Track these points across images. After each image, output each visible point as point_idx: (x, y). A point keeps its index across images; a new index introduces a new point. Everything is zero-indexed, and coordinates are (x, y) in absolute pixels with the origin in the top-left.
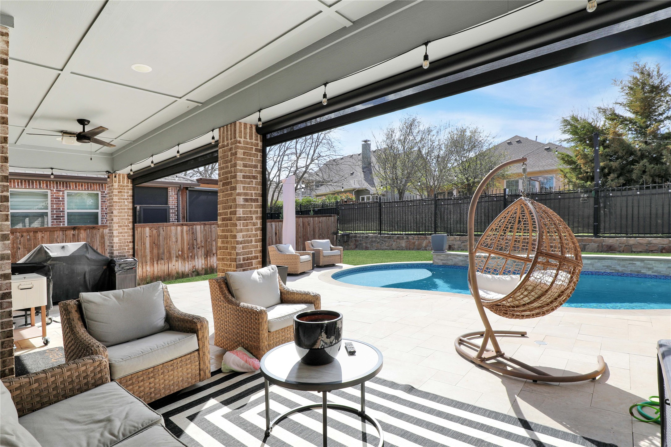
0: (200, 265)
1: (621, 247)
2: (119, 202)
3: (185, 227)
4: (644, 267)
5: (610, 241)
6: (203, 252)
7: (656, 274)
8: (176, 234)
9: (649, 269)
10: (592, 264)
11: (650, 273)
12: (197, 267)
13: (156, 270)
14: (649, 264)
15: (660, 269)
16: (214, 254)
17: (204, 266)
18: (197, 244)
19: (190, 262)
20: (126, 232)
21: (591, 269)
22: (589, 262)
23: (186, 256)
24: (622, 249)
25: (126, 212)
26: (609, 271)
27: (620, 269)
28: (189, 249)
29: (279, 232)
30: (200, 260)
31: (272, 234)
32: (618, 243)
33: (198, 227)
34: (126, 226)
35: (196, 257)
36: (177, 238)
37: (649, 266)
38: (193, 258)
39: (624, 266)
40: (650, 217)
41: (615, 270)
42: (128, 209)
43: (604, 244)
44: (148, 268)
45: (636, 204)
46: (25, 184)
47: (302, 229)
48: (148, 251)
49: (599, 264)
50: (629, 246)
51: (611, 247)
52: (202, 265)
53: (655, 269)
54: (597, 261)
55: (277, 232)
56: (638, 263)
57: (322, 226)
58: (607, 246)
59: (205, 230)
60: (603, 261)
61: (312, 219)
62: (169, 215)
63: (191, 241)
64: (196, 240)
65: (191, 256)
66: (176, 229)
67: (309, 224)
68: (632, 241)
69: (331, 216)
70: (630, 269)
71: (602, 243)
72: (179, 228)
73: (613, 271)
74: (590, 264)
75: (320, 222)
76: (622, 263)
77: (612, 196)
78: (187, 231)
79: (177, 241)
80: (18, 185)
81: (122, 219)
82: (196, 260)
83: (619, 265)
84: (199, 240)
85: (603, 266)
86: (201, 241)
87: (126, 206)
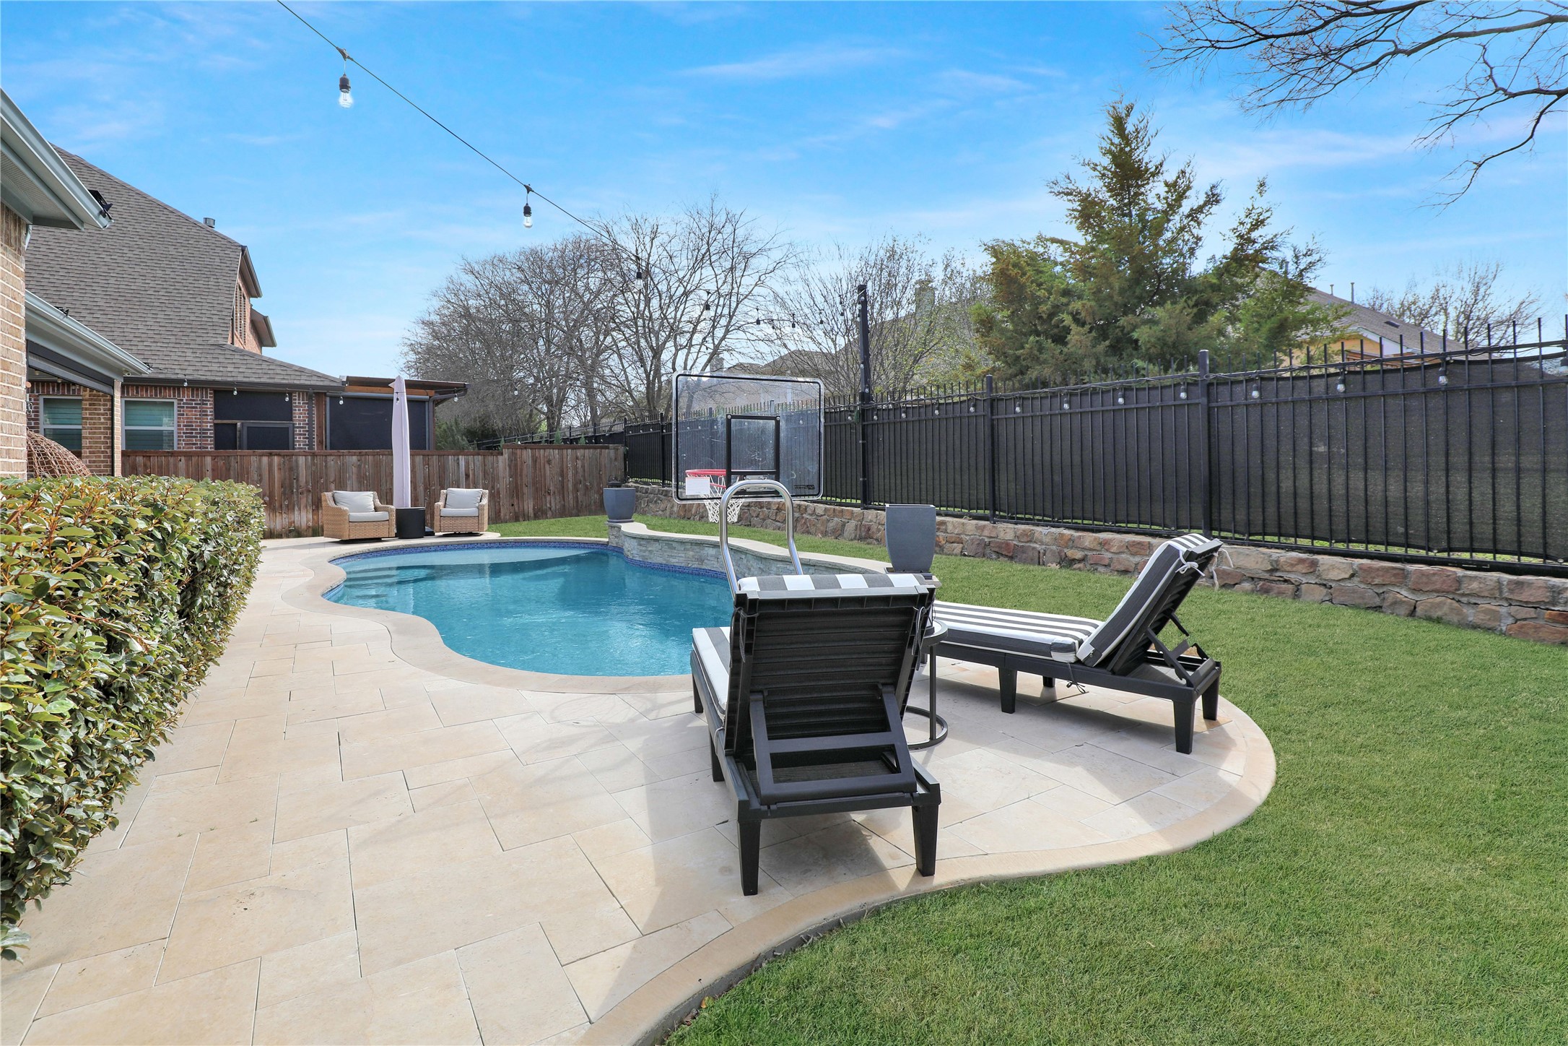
0: (304, 520)
1: (880, 530)
2: (92, 419)
3: (276, 459)
5: (870, 517)
6: (310, 501)
8: (259, 468)
12: (297, 524)
17: (311, 524)
18: (299, 487)
19: (284, 516)
20: (103, 462)
23: (277, 504)
24: (880, 535)
25: (102, 433)
28: (284, 493)
29: (474, 474)
30: (303, 513)
31: (459, 476)
32: (877, 521)
34: (103, 452)
35: (296, 508)
36: (260, 475)
38: (290, 508)
42: (105, 428)
43: (863, 522)
46: (63, 389)
47: (531, 470)
51: (869, 529)
52: (308, 521)
55: (471, 473)
57: (583, 466)
58: (866, 526)
59: (313, 464)
61: (557, 451)
62: (294, 438)
63: (287, 481)
64: (297, 479)
65: (287, 506)
67: (549, 462)
69: (608, 448)
75: (577, 458)
78: (279, 465)
80: (53, 390)
81: (96, 443)
82: (296, 513)
84: (303, 480)
87: (102, 423)
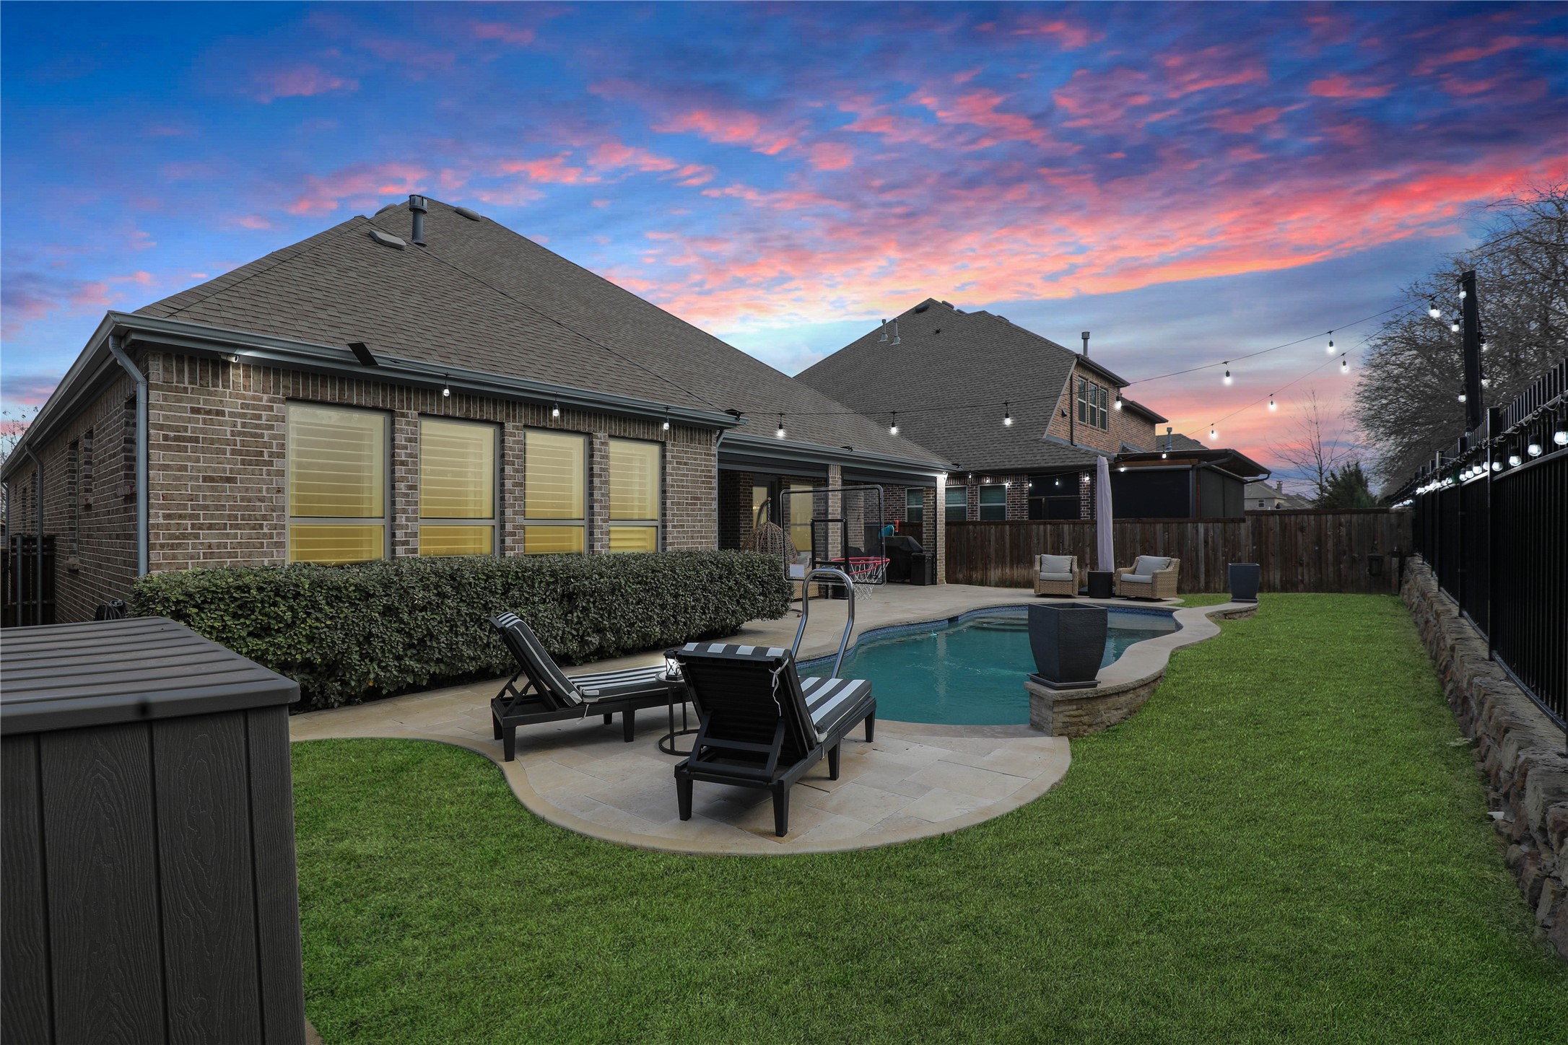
3: (1049, 526)
8: (1038, 534)
13: (1015, 574)
16: (1086, 565)
29: (1213, 541)
31: (1197, 544)
33: (1066, 527)
36: (1038, 540)
44: (1008, 571)
48: (1008, 551)
55: (1210, 540)
59: (1074, 530)
62: (1080, 508)
63: (1056, 545)
64: (1063, 542)
66: (1038, 528)
72: (1042, 527)
78: (1051, 532)
79: (1039, 543)
84: (1067, 543)
86: (1069, 546)
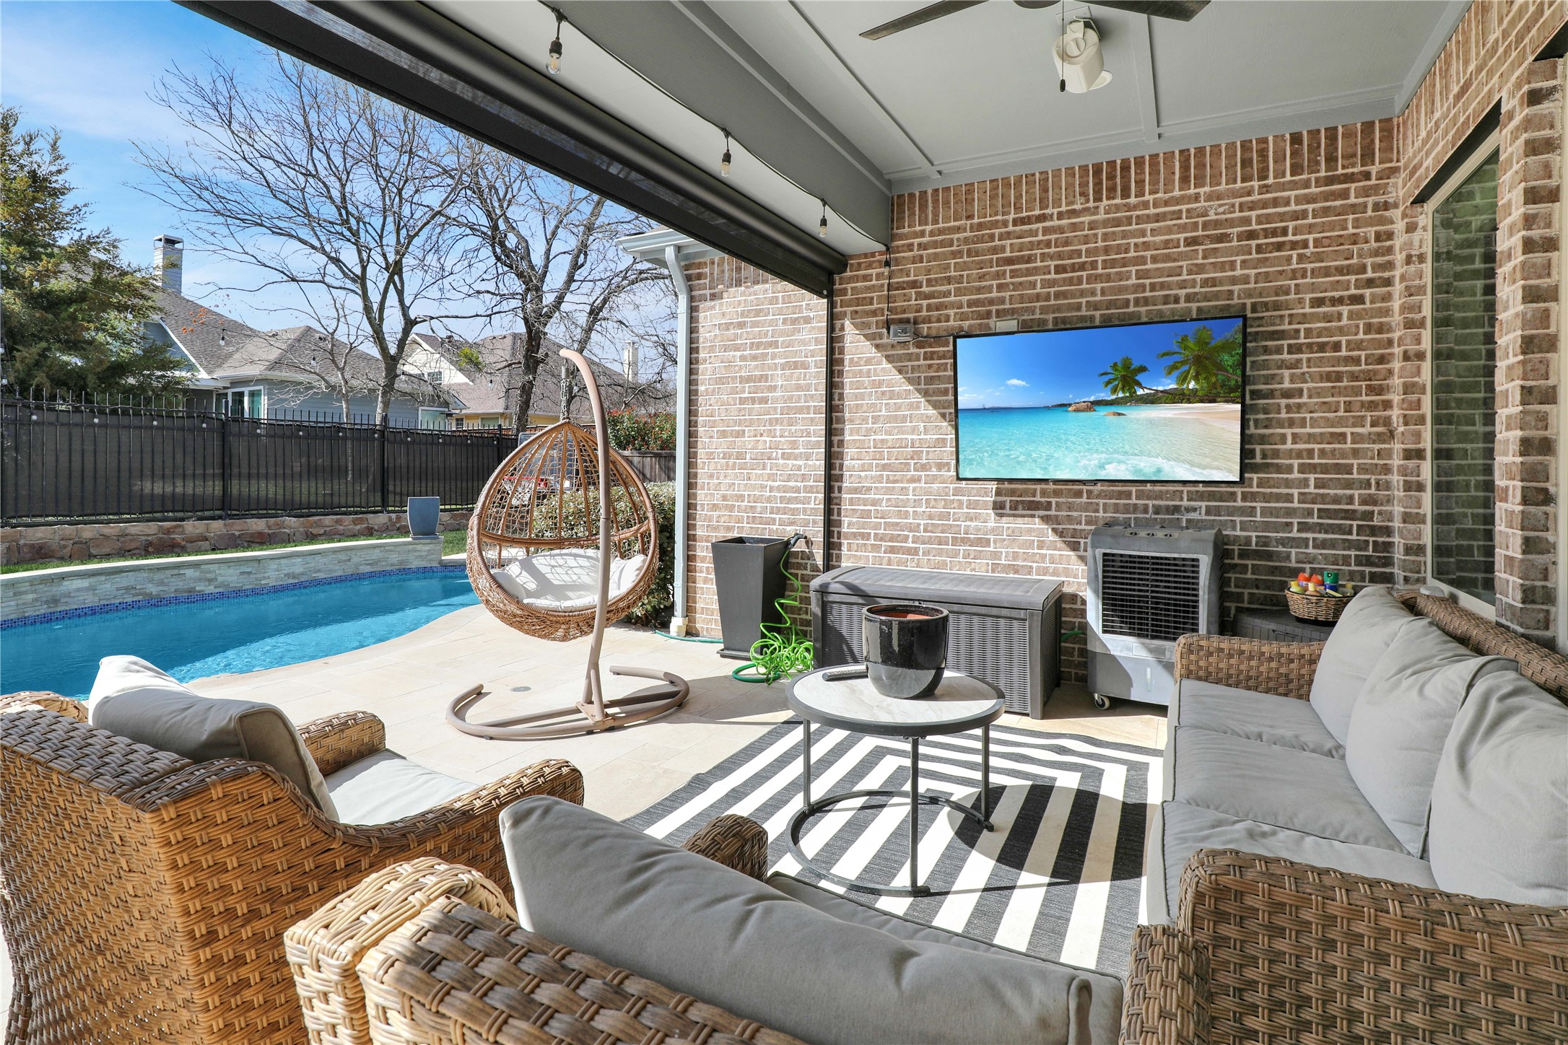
1: (65, 547)
4: (200, 580)
5: (39, 535)
7: (220, 590)
9: (210, 581)
10: (92, 589)
11: (210, 589)
14: (210, 572)
15: (230, 579)
21: (91, 600)
22: (84, 583)
24: (67, 551)
26: (129, 599)
27: (153, 589)
32: (57, 537)
37: (209, 576)
39: (161, 583)
40: (119, 477)
41: (144, 594)
43: (22, 542)
45: (89, 447)
49: (108, 586)
50: (81, 543)
51: (41, 548)
53: (220, 579)
54: (103, 578)
56: (189, 573)
58: (32, 546)
60: (117, 578)
68: (88, 531)
70: (174, 586)
71: (17, 541)
73: (140, 598)
74: (87, 589)
76: (158, 576)
77: (36, 423)
83: (151, 581)
85: (118, 589)
